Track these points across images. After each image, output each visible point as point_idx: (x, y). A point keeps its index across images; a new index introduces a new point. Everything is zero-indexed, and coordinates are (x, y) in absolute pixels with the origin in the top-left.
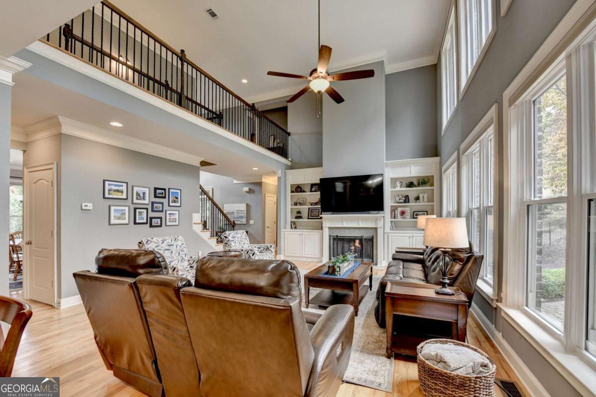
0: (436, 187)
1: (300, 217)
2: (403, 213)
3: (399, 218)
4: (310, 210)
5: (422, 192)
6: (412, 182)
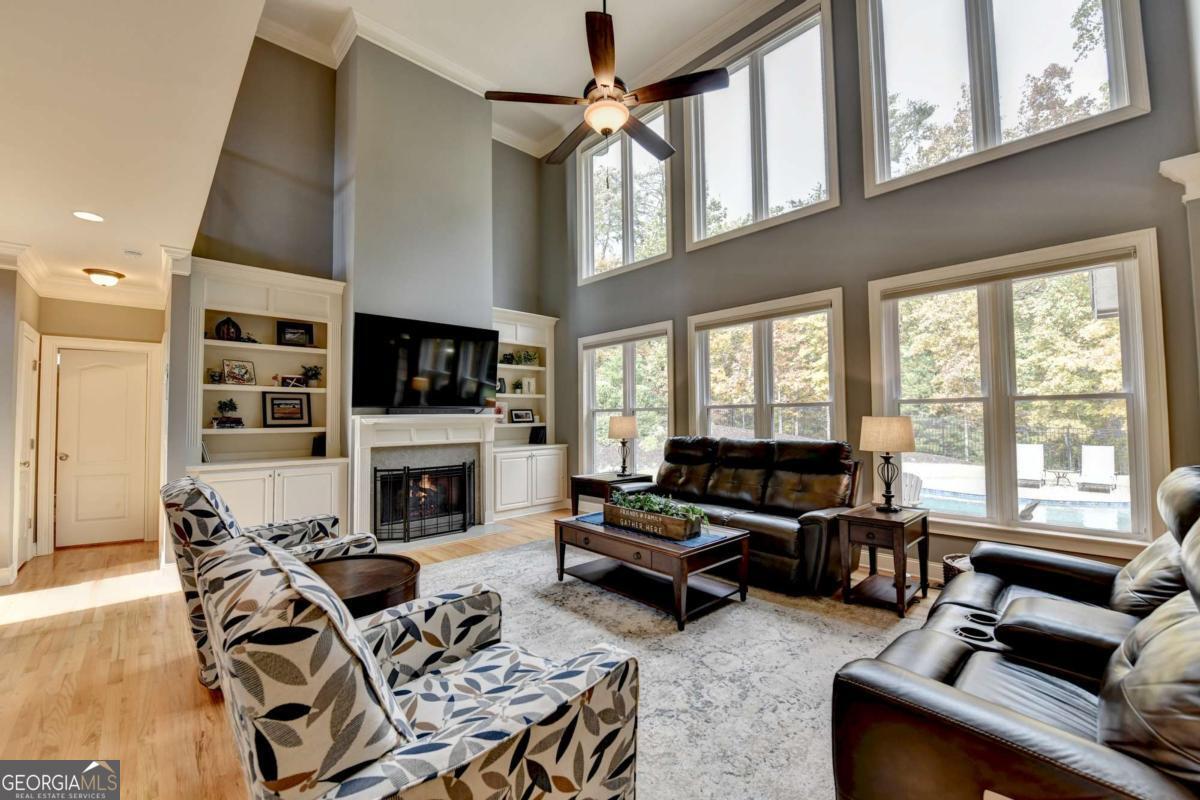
0: (549, 369)
1: (238, 422)
2: (499, 412)
4: (269, 398)
5: (525, 373)
6: (511, 355)
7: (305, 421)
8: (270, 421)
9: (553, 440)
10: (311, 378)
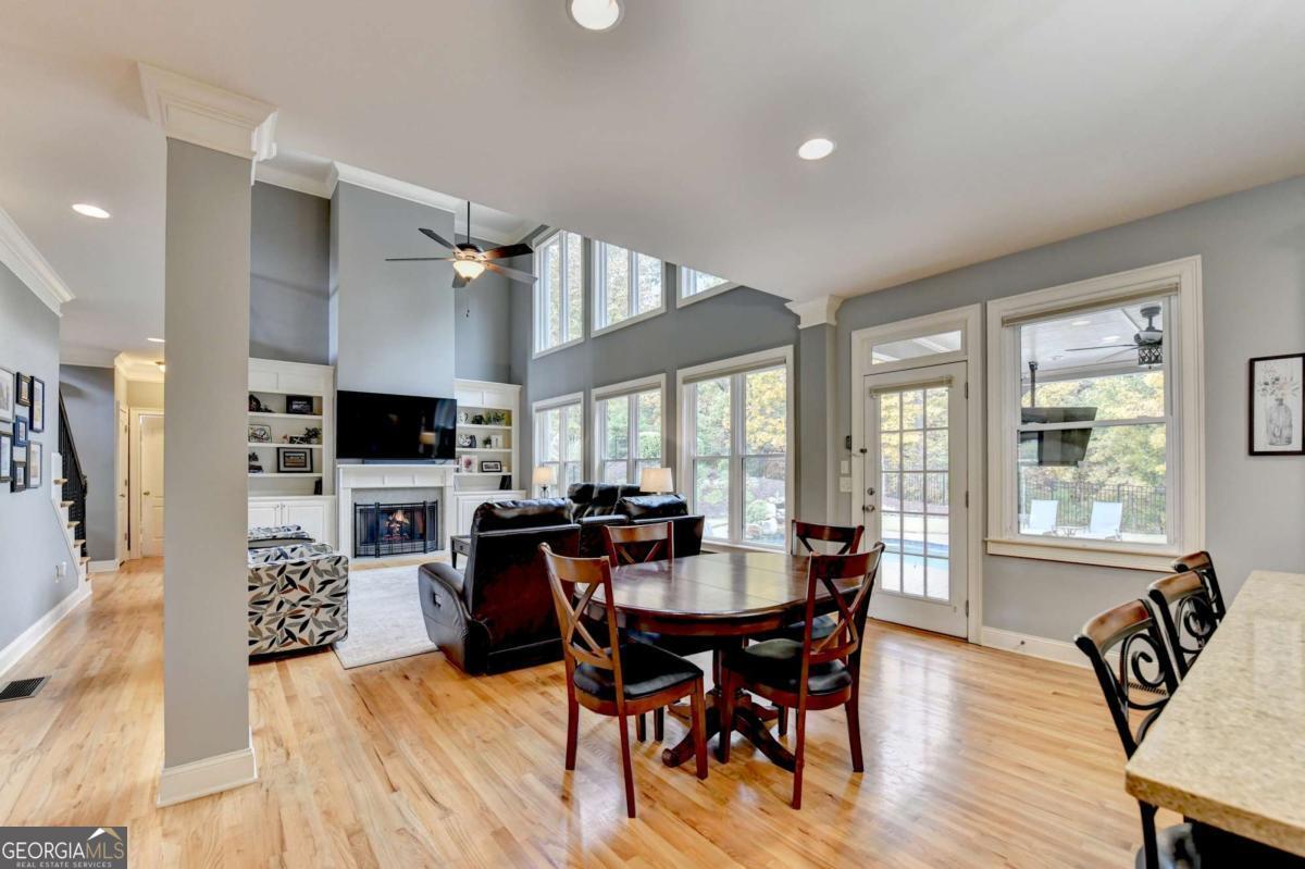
0: (515, 428)
1: (259, 469)
2: (469, 463)
3: (464, 473)
4: (281, 452)
5: (495, 432)
6: (481, 417)
7: (308, 469)
8: (282, 468)
9: (518, 486)
10: (311, 437)
